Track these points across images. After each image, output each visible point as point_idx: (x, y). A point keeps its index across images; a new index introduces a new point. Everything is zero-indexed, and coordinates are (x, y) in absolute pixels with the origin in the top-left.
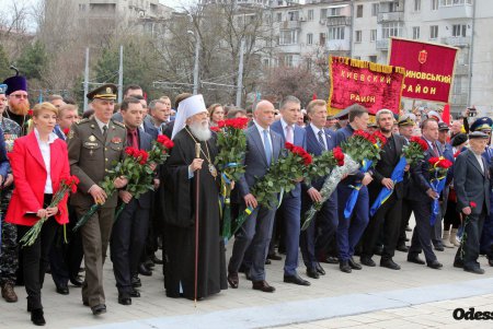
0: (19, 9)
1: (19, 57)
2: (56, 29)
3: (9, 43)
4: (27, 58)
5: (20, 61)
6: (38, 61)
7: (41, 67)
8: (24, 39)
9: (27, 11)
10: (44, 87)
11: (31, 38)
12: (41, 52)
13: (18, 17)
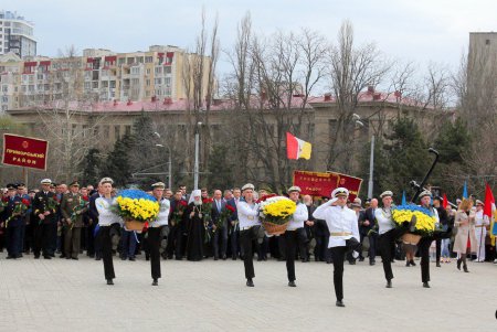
0: (437, 80)
1: (436, 137)
2: (480, 102)
3: (425, 121)
4: (446, 139)
5: (438, 142)
6: (459, 141)
7: (462, 148)
8: (442, 116)
9: (446, 82)
10: (466, 172)
11: (451, 114)
12: (463, 130)
13: (436, 90)
